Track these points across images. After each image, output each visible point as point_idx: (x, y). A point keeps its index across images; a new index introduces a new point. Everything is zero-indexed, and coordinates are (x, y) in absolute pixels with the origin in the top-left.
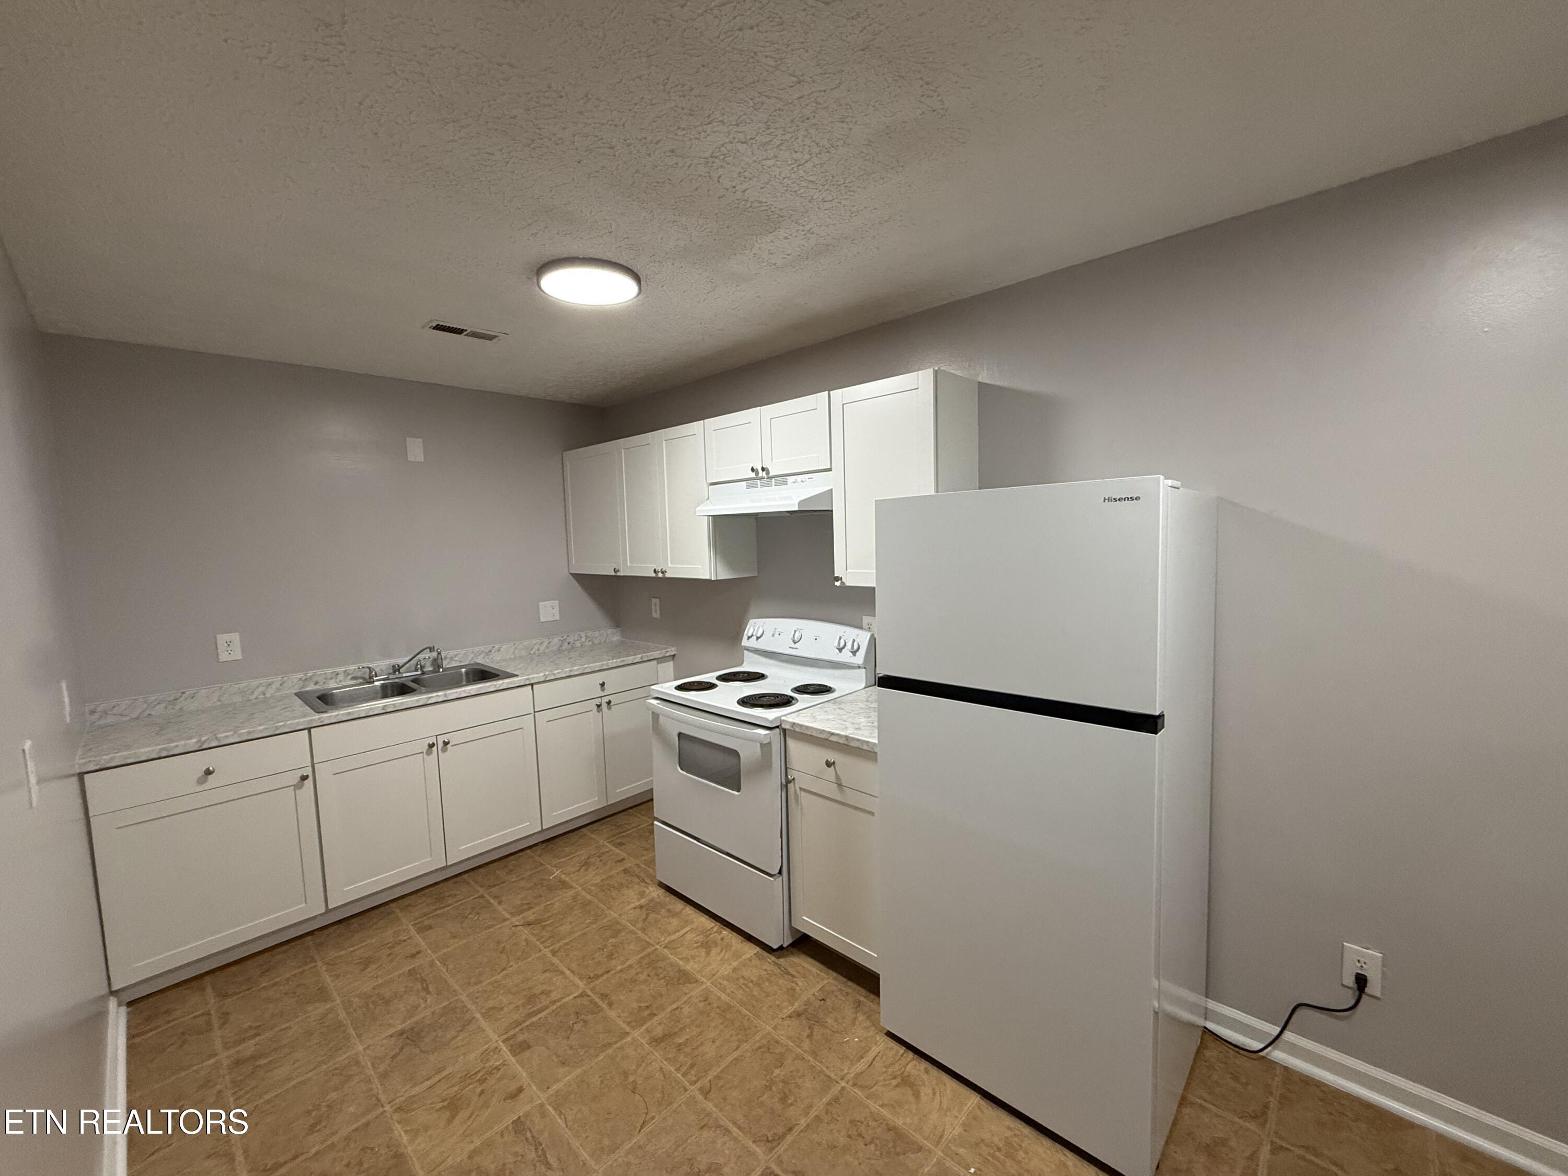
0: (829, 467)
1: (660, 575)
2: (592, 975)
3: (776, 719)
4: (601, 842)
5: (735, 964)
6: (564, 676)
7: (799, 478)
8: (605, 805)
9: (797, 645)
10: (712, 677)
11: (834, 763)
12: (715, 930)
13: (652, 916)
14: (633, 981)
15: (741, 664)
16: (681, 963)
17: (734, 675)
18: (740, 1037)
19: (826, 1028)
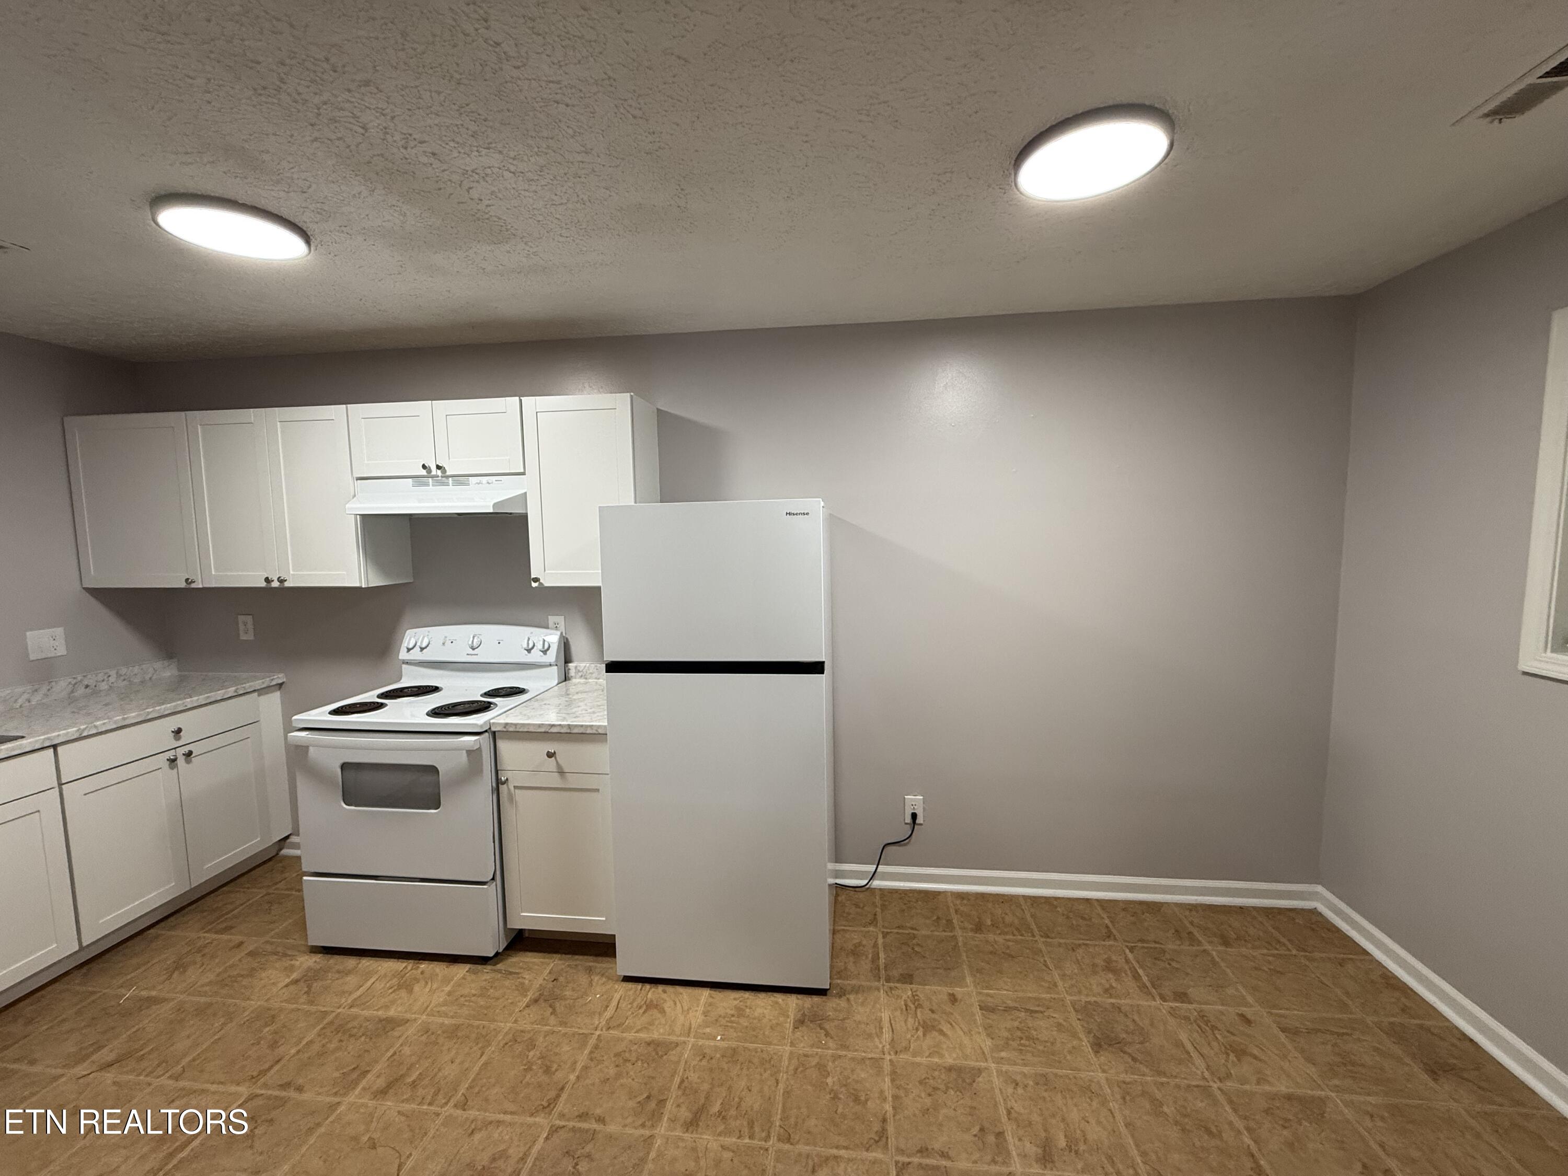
0: (522, 471)
1: (276, 584)
2: (255, 1074)
3: (485, 723)
4: (193, 935)
5: (448, 989)
6: (114, 726)
7: (484, 479)
8: (188, 889)
9: (476, 651)
10: (373, 696)
11: (555, 753)
12: (409, 968)
13: (316, 986)
14: (320, 1054)
15: (399, 679)
16: (380, 1013)
17: (401, 691)
18: (480, 1045)
19: (565, 999)
